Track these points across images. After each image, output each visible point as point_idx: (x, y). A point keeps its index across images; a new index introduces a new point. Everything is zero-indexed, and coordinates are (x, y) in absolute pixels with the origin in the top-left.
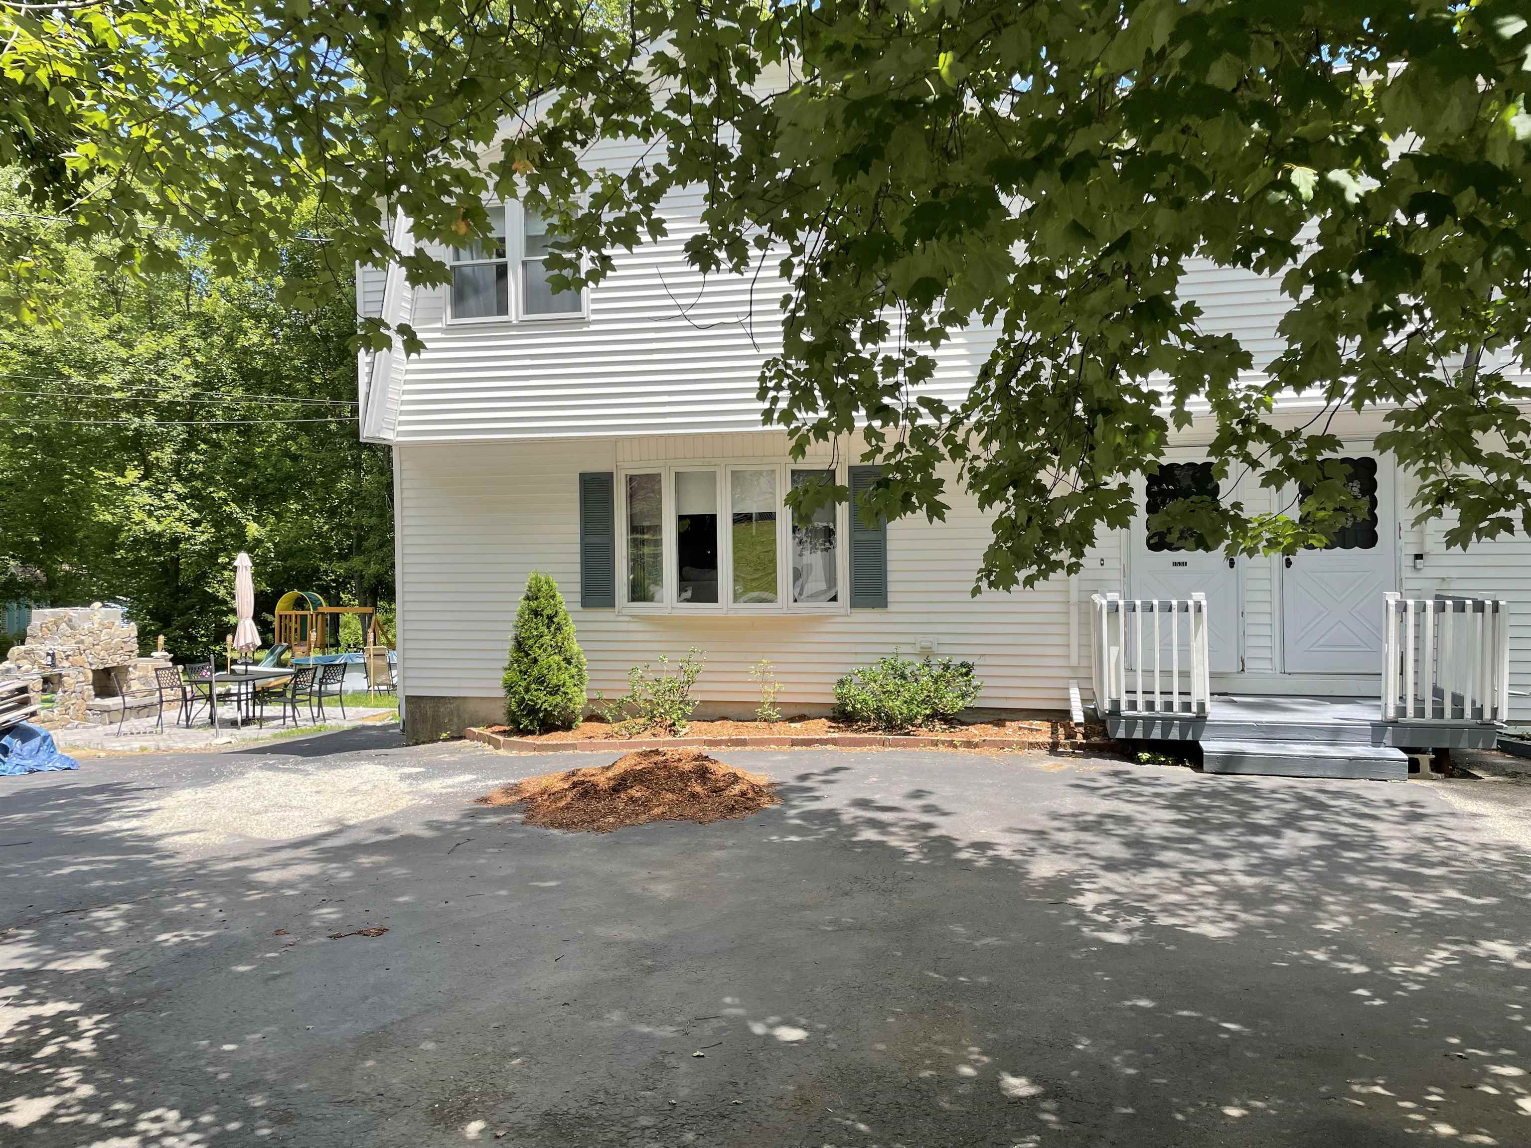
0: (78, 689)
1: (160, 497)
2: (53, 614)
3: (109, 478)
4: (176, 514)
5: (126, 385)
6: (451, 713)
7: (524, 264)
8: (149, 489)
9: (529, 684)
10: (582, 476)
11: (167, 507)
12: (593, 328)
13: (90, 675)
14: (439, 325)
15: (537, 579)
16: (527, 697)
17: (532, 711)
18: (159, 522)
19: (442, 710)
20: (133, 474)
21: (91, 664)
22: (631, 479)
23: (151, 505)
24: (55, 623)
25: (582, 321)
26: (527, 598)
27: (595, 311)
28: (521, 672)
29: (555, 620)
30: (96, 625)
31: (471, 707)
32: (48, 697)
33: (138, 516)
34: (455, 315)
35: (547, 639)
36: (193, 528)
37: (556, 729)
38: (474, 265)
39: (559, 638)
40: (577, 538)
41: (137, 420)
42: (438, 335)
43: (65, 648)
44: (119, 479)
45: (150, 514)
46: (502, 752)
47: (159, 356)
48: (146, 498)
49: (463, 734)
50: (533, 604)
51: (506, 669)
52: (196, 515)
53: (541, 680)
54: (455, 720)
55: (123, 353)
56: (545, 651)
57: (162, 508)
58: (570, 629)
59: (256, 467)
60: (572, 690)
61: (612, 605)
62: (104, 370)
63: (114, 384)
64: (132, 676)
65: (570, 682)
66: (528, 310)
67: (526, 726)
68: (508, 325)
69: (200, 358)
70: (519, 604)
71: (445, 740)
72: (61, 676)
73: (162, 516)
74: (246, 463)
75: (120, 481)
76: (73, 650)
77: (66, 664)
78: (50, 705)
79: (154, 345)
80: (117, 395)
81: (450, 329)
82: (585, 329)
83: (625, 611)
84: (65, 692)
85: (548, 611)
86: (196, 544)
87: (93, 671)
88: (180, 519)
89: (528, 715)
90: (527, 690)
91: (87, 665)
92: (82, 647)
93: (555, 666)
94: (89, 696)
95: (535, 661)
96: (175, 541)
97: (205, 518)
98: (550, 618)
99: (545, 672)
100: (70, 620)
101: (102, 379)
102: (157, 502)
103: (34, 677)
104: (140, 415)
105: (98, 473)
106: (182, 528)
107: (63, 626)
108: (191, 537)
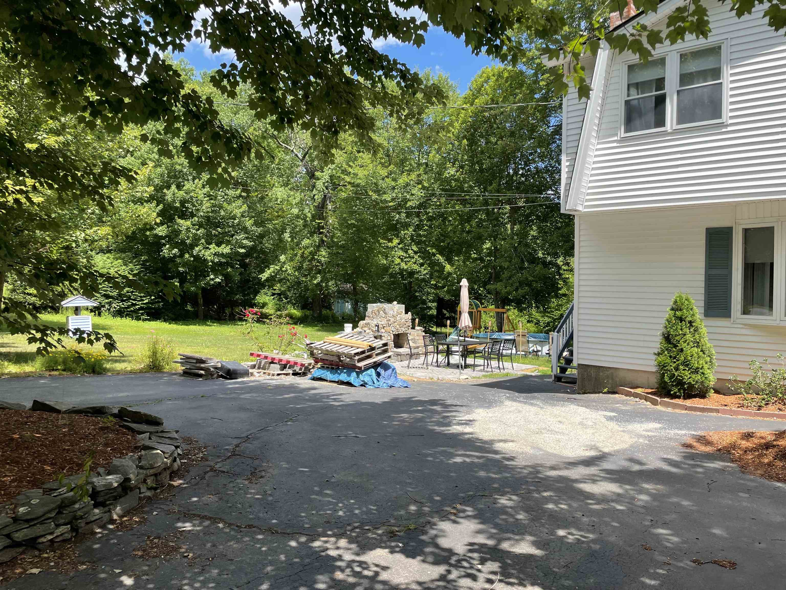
1: (406, 252)
2: (377, 306)
3: (386, 243)
4: (413, 260)
5: (393, 200)
6: (608, 377)
7: (678, 92)
9: (678, 365)
10: (707, 229)
11: (410, 257)
12: (730, 129)
13: (393, 337)
14: (616, 138)
15: (680, 297)
16: (676, 374)
17: (680, 383)
18: (406, 264)
19: (601, 374)
20: (395, 242)
21: (393, 332)
22: (746, 231)
23: (403, 256)
24: (378, 311)
25: (723, 125)
26: (672, 309)
27: (731, 117)
28: (671, 357)
29: (694, 324)
30: (395, 313)
31: (621, 374)
33: (398, 261)
34: (626, 131)
35: (689, 337)
36: (420, 267)
37: (695, 396)
38: (638, 99)
39: (697, 336)
40: (703, 271)
41: (398, 216)
42: (615, 145)
43: (383, 323)
45: (402, 260)
46: (659, 407)
47: (407, 185)
48: (401, 253)
49: (615, 390)
50: (679, 313)
51: (655, 354)
52: (421, 261)
53: (686, 364)
54: (610, 381)
55: (393, 184)
56: (688, 344)
57: (407, 258)
58: (704, 330)
59: (450, 237)
60: (707, 371)
61: (729, 316)
62: (385, 193)
63: (389, 199)
64: (409, 338)
65: (706, 366)
66: (680, 122)
67: (675, 393)
68: (665, 133)
69: (426, 184)
70: (668, 313)
71: (605, 393)
73: (408, 261)
74: (445, 235)
75: (390, 244)
76: (386, 324)
77: (383, 330)
79: (406, 179)
80: (390, 204)
81: (623, 140)
82: (724, 130)
83: (738, 321)
85: (689, 319)
86: (421, 275)
87: (394, 335)
88: (415, 263)
89: (677, 386)
90: (677, 369)
91: (391, 332)
92: (389, 323)
93: (695, 355)
95: (682, 350)
96: (413, 273)
97: (426, 262)
98: (690, 322)
99: (690, 358)
100: (383, 310)
101: (385, 197)
102: (405, 255)
104: (399, 213)
105: (381, 241)
106: (416, 267)
108: (420, 272)
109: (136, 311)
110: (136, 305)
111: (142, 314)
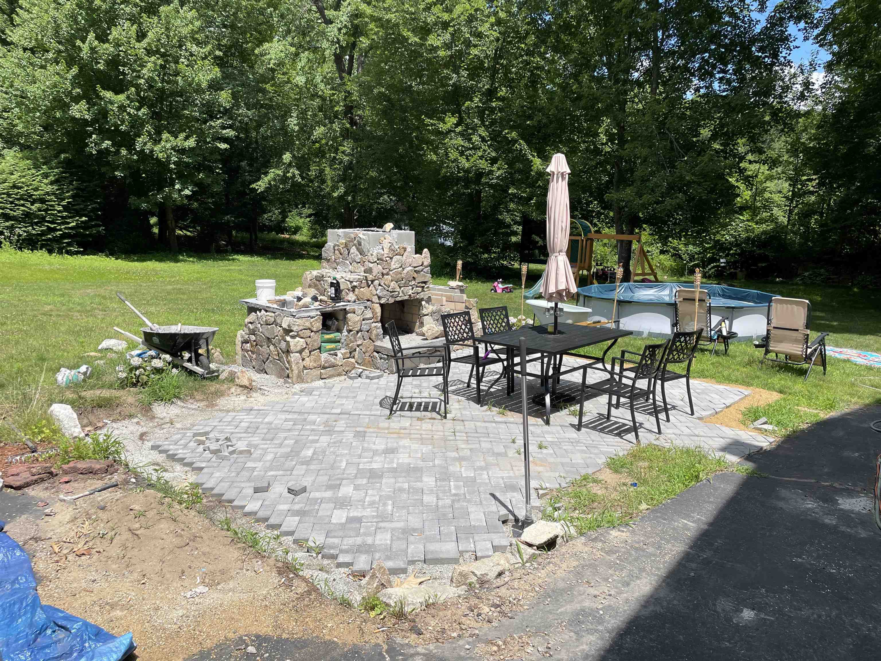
0: (365, 327)
1: (470, 140)
2: (346, 235)
3: (435, 125)
4: (480, 153)
8: (461, 134)
11: (474, 147)
13: (378, 310)
18: (468, 160)
20: (451, 120)
21: (379, 298)
23: (463, 146)
24: (346, 245)
30: (386, 251)
32: (331, 336)
33: (453, 155)
36: (492, 164)
41: (454, 75)
43: (352, 277)
44: (441, 125)
45: (462, 154)
48: (460, 141)
52: (494, 154)
57: (470, 149)
63: (438, 43)
64: (425, 311)
72: (345, 312)
73: (470, 155)
76: (359, 280)
77: (351, 297)
78: (333, 345)
80: (442, 53)
84: (349, 331)
86: (493, 179)
87: (382, 305)
88: (481, 158)
91: (375, 299)
92: (370, 277)
94: (377, 335)
96: (480, 175)
97: (500, 156)
100: (360, 244)
101: (431, 40)
102: (467, 144)
103: (313, 314)
104: (457, 71)
105: (427, 121)
106: (483, 165)
107: (353, 250)
108: (491, 172)
109: (58, 240)
110: (55, 230)
111: (69, 244)
